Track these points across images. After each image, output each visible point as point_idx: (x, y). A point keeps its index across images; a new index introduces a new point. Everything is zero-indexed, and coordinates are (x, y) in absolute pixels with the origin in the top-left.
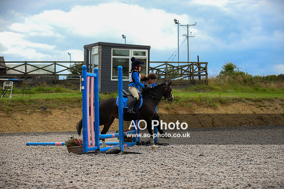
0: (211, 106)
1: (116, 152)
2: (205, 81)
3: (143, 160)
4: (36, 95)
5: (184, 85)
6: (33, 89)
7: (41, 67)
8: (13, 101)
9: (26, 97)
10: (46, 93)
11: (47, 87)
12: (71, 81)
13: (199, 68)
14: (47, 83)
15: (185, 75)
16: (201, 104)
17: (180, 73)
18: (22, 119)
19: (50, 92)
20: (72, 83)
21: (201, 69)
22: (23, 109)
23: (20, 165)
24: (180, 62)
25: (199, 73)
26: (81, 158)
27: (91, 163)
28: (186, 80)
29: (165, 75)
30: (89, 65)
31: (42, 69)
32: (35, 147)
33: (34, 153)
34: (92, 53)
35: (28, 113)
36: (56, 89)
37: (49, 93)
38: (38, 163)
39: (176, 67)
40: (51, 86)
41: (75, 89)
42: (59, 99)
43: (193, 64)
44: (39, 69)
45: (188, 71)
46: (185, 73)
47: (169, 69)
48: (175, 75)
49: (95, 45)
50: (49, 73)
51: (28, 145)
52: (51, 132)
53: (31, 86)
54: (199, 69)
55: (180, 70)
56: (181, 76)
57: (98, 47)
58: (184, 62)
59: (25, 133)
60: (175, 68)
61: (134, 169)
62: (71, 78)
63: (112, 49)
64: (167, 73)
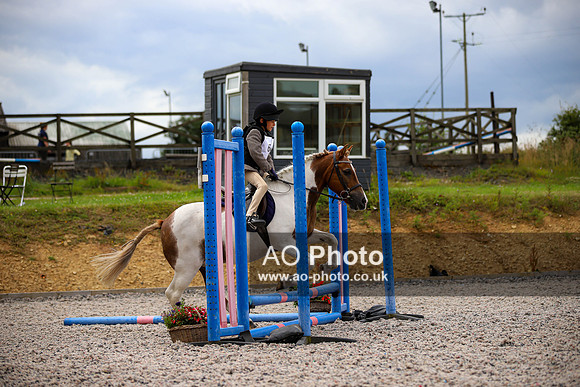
0: (527, 218)
1: (292, 338)
2: (512, 155)
3: (358, 357)
4: (85, 198)
5: (459, 167)
6: (79, 183)
7: (96, 128)
8: (28, 214)
9: (60, 203)
10: (110, 192)
11: (114, 179)
12: (173, 162)
13: (496, 122)
14: (114, 168)
15: (460, 141)
16: (503, 215)
17: (447, 137)
18: (51, 259)
19: (122, 191)
20: (176, 166)
21: (500, 127)
22: (53, 233)
23: (49, 374)
24: (448, 110)
25: (496, 136)
26: (204, 355)
27: (228, 367)
28: (461, 155)
29: (410, 142)
30: (218, 120)
31: (99, 131)
32: (87, 327)
33: (84, 344)
34: (227, 92)
35: (66, 243)
36: (135, 181)
37: (117, 192)
38: (95, 368)
39: (436, 122)
40: (123, 175)
41: (185, 182)
42: (144, 207)
43: (478, 113)
44: (92, 131)
45: (467, 133)
46: (460, 137)
47: (418, 127)
48: (435, 143)
49: (232, 70)
50: (116, 142)
51: (67, 323)
52: (125, 292)
53: (73, 176)
54: (495, 126)
55: (446, 130)
56: (450, 144)
57: (239, 74)
58: (458, 110)
59: (59, 296)
60: (434, 126)
61: (339, 379)
62: (172, 155)
63: (275, 80)
64: (413, 139)
